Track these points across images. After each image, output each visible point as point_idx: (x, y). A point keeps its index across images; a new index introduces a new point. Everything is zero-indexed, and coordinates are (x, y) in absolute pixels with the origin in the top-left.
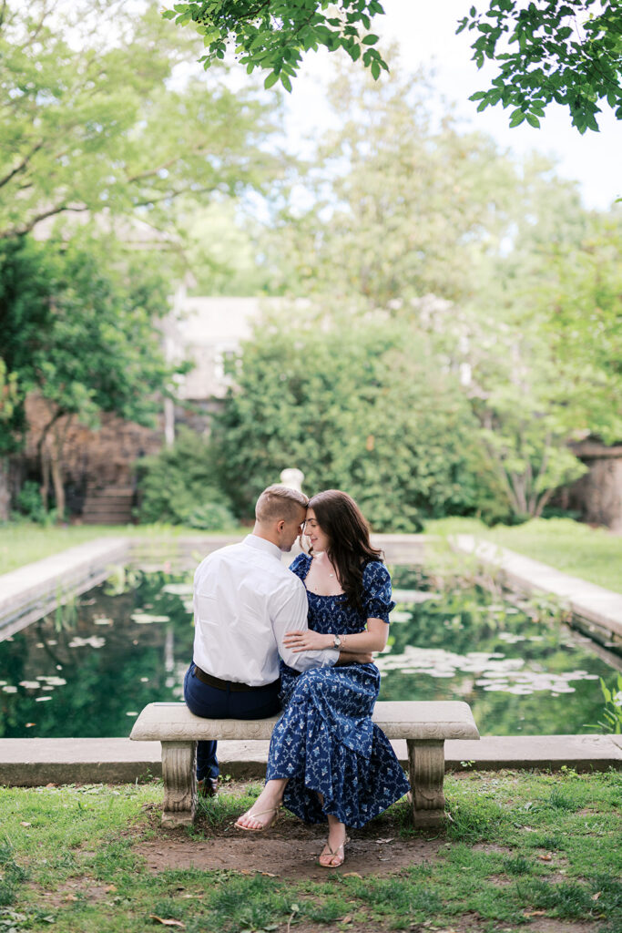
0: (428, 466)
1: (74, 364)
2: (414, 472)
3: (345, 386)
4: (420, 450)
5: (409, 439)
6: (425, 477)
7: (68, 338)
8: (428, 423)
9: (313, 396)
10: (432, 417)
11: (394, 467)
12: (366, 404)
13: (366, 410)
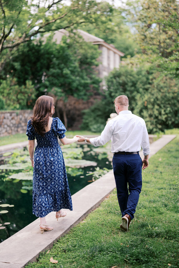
0: (165, 111)
1: (56, 81)
2: (160, 114)
3: (139, 85)
4: (162, 106)
5: (158, 102)
6: (164, 115)
7: (54, 73)
8: (166, 96)
9: (128, 89)
10: (167, 95)
11: (153, 112)
12: (145, 91)
13: (145, 92)
